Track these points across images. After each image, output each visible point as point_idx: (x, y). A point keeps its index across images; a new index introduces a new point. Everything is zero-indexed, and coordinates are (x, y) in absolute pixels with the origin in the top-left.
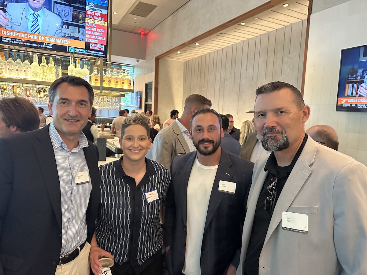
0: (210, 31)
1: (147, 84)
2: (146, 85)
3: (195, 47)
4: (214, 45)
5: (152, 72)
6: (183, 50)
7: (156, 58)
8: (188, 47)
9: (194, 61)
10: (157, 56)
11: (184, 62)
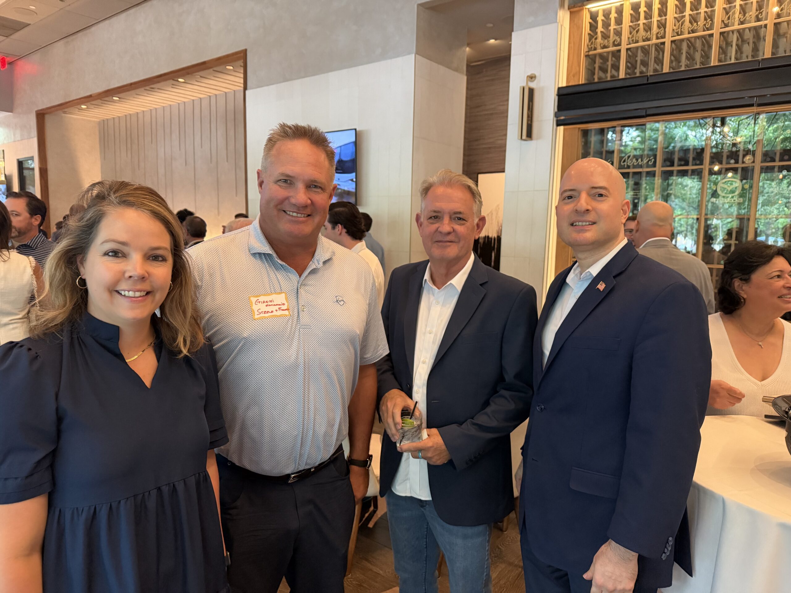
0: (131, 84)
1: (20, 160)
2: (20, 164)
3: (114, 101)
4: (147, 102)
5: (30, 138)
6: (91, 104)
7: (36, 111)
8: (99, 101)
9: (117, 121)
10: (40, 108)
11: (99, 123)
